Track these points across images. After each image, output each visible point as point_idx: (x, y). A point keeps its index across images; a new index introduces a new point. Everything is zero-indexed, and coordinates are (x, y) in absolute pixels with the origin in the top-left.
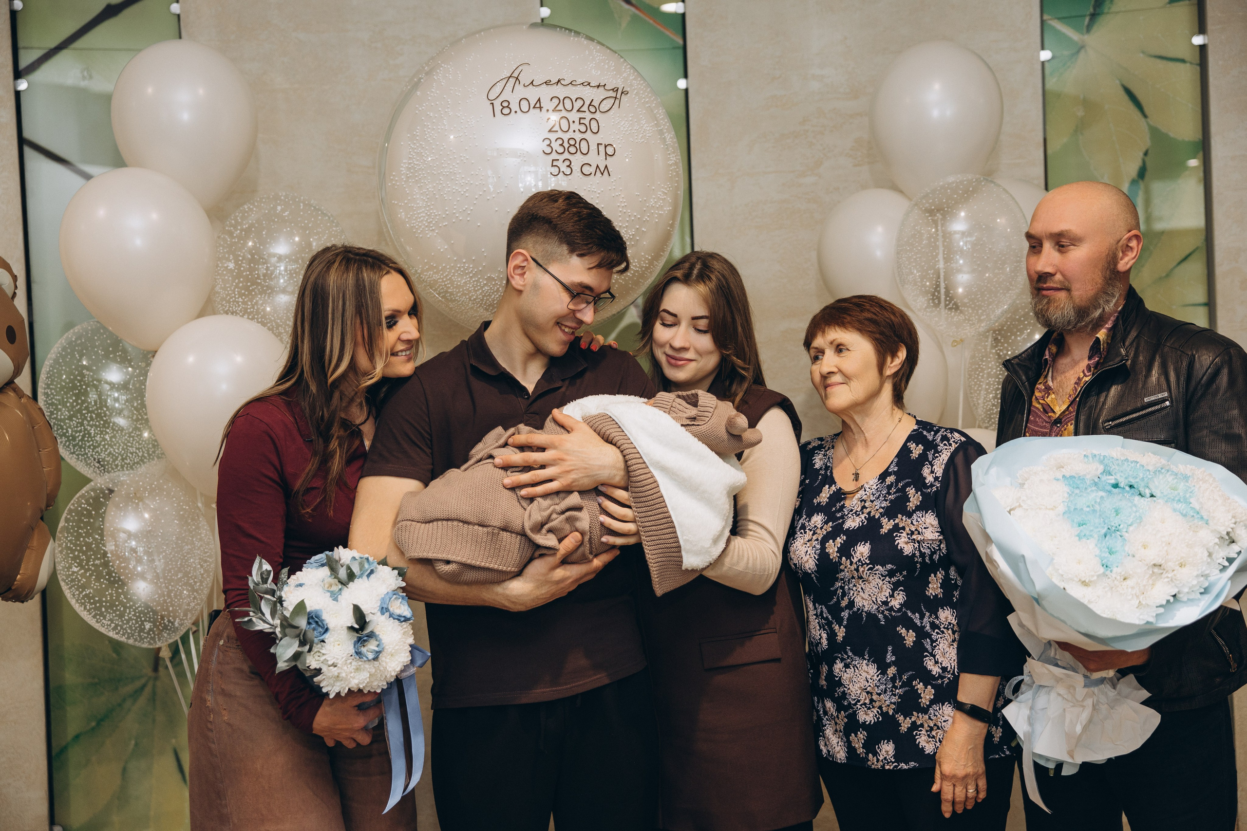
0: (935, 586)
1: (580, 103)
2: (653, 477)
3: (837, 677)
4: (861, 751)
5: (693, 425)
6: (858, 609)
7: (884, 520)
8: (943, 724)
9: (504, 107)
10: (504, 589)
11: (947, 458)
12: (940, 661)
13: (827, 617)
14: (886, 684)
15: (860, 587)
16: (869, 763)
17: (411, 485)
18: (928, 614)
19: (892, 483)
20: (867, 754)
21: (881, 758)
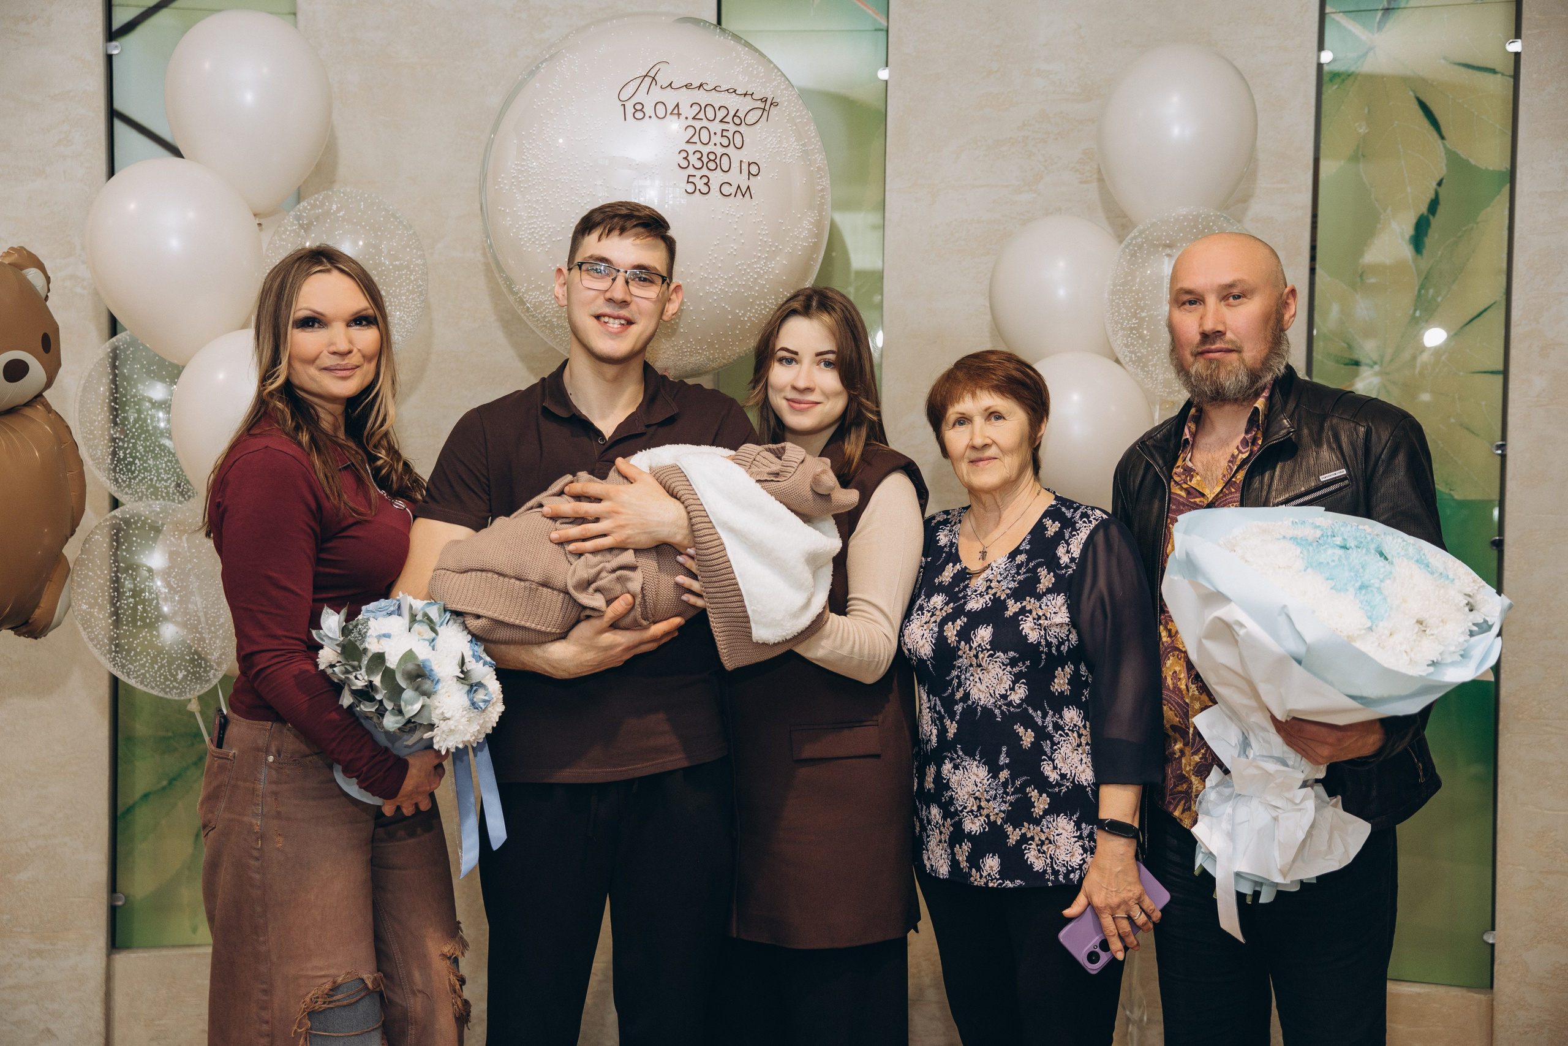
0: (1062, 682)
1: (723, 112)
2: (719, 538)
3: (945, 779)
4: (964, 864)
5: (772, 481)
6: (973, 703)
7: (1010, 602)
8: (1056, 837)
9: (637, 110)
10: (544, 652)
11: (1086, 536)
12: (1059, 767)
13: (939, 710)
14: (996, 790)
15: (978, 676)
16: (972, 879)
17: (460, 532)
18: (1051, 713)
19: (1022, 563)
20: (970, 868)
21: (985, 874)
